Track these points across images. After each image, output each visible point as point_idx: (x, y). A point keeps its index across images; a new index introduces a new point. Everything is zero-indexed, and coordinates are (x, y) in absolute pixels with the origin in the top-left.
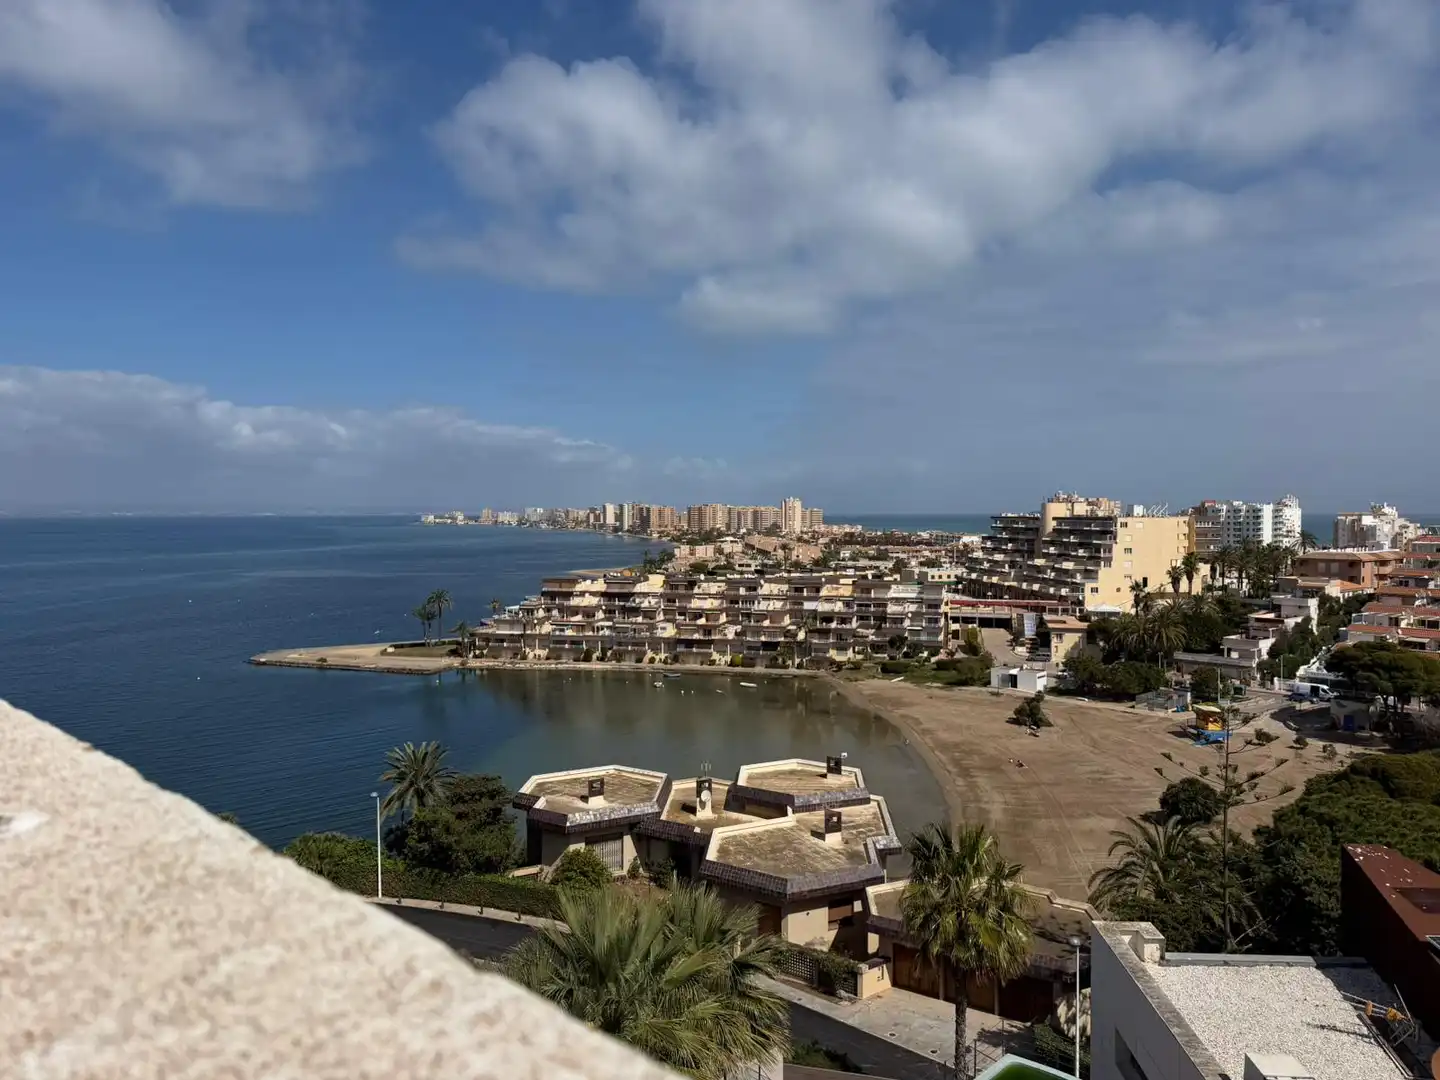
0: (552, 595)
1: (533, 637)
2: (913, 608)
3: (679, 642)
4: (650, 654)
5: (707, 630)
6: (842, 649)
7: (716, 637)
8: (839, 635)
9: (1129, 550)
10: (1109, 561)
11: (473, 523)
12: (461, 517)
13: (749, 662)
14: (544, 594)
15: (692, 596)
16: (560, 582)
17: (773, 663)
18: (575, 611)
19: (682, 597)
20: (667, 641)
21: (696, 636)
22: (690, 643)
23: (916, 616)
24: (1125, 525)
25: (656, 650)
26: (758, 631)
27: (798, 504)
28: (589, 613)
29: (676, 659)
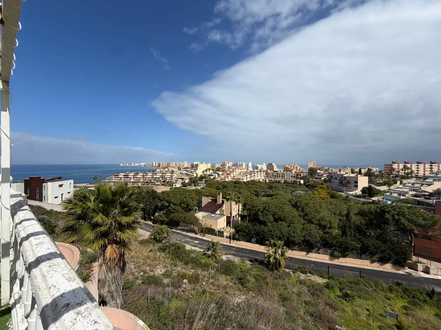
0: (116, 175)
1: (111, 182)
2: (169, 176)
3: (134, 182)
4: (129, 184)
5: (138, 180)
6: (158, 182)
7: (139, 181)
8: (157, 180)
9: (200, 168)
10: (197, 170)
11: (130, 165)
12: (128, 164)
13: (144, 184)
14: (114, 175)
15: (138, 175)
16: (117, 173)
17: (147, 185)
18: (118, 178)
19: (136, 176)
20: (132, 182)
21: (136, 181)
22: (135, 182)
23: (169, 178)
24: (200, 165)
25: (130, 183)
26: (145, 180)
27: (186, 162)
28: (121, 178)
29: (133, 184)
